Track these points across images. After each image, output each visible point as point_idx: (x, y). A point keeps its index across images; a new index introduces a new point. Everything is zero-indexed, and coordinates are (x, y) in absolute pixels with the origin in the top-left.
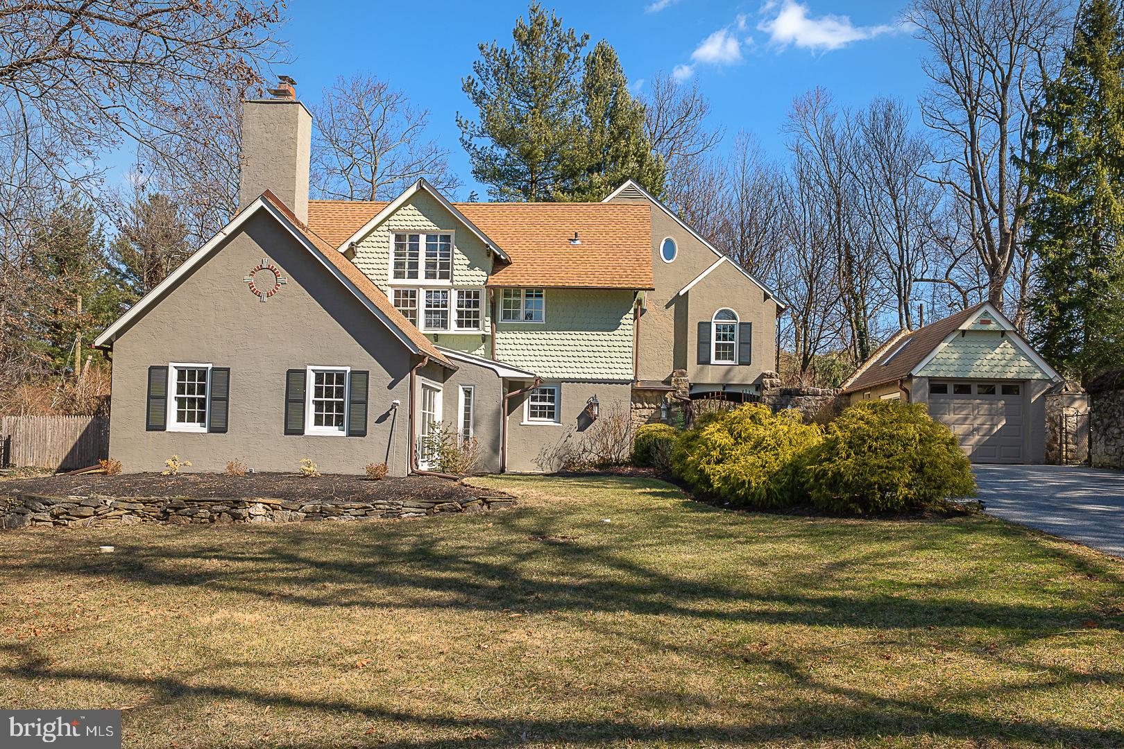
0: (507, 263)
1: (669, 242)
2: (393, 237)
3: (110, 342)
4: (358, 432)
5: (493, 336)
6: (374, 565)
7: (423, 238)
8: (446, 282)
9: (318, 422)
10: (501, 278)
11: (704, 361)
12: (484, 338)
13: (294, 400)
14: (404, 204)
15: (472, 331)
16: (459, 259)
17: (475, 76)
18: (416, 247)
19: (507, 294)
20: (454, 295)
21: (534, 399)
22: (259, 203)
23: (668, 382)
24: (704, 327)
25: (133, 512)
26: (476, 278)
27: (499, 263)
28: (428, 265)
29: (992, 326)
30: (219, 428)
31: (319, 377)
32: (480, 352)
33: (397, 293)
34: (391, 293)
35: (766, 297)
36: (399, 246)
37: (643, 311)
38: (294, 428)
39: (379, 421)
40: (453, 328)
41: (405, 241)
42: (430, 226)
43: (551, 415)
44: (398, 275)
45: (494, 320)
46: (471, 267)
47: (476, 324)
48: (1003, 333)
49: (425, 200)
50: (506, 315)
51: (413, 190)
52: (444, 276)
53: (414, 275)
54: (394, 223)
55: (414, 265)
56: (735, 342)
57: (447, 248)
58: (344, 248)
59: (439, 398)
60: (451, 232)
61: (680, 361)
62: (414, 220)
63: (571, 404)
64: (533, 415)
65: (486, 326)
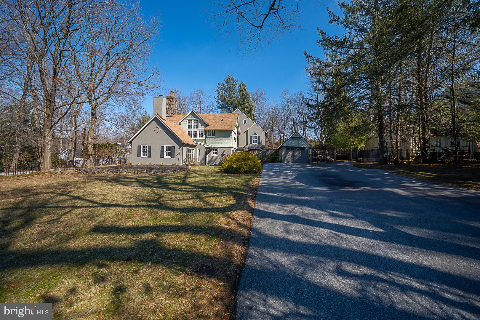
0: (208, 125)
1: (245, 120)
2: (187, 121)
3: (131, 141)
4: (173, 157)
5: (206, 139)
6: (151, 180)
7: (193, 121)
8: (197, 129)
9: (166, 156)
10: (207, 128)
11: (251, 143)
12: (204, 139)
13: (162, 152)
14: (190, 114)
15: (202, 138)
16: (199, 124)
17: (218, 89)
18: (192, 123)
19: (208, 131)
20: (198, 132)
21: (214, 151)
22: (155, 116)
23: (244, 147)
24: (251, 137)
25: (125, 172)
26: (203, 128)
27: (207, 125)
28: (194, 126)
29: (298, 137)
30: (149, 156)
31: (166, 147)
32: (204, 142)
33: (188, 131)
34: (187, 131)
35: (263, 131)
36: (189, 123)
37: (240, 134)
38: (162, 156)
39: (177, 155)
40: (198, 138)
41: (190, 121)
42: (194, 118)
43: (217, 154)
44: (189, 128)
45: (206, 136)
46: (202, 126)
47: (203, 137)
48: (300, 138)
49: (193, 113)
50: (208, 135)
51: (191, 112)
52: (197, 128)
53: (191, 128)
54: (188, 118)
55: (191, 126)
56: (257, 140)
57: (197, 123)
58: (178, 123)
59: (194, 151)
60: (198, 120)
61: (247, 144)
62: (191, 117)
63: (220, 152)
64: (214, 154)
65: (204, 136)
